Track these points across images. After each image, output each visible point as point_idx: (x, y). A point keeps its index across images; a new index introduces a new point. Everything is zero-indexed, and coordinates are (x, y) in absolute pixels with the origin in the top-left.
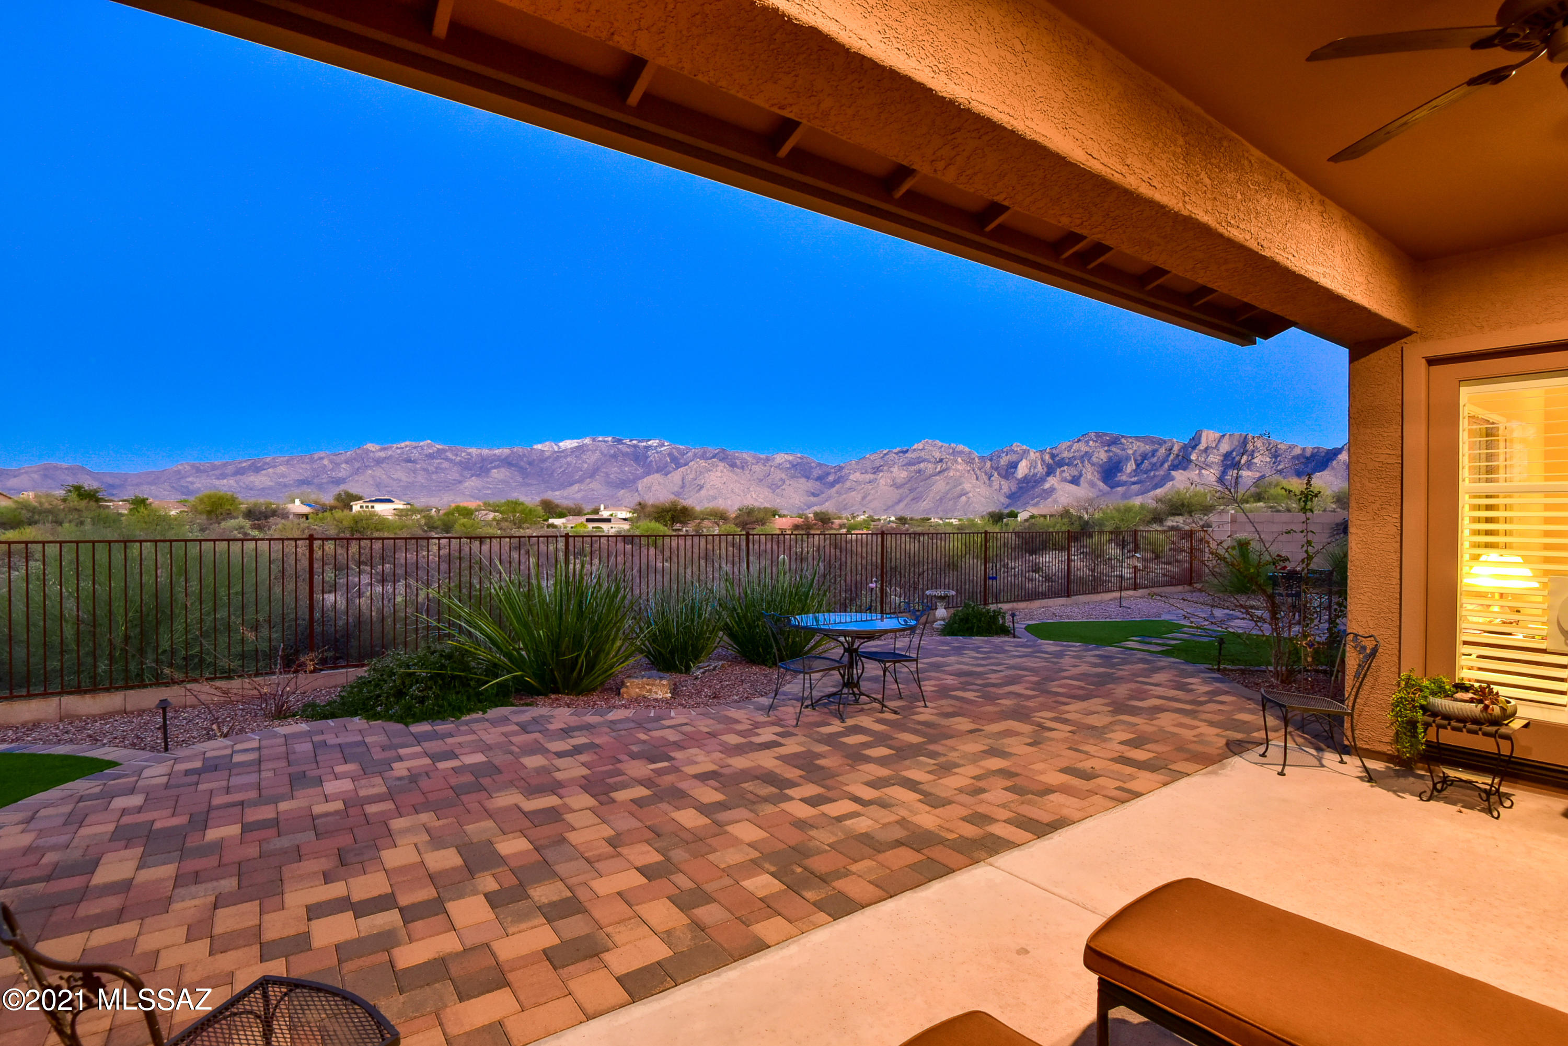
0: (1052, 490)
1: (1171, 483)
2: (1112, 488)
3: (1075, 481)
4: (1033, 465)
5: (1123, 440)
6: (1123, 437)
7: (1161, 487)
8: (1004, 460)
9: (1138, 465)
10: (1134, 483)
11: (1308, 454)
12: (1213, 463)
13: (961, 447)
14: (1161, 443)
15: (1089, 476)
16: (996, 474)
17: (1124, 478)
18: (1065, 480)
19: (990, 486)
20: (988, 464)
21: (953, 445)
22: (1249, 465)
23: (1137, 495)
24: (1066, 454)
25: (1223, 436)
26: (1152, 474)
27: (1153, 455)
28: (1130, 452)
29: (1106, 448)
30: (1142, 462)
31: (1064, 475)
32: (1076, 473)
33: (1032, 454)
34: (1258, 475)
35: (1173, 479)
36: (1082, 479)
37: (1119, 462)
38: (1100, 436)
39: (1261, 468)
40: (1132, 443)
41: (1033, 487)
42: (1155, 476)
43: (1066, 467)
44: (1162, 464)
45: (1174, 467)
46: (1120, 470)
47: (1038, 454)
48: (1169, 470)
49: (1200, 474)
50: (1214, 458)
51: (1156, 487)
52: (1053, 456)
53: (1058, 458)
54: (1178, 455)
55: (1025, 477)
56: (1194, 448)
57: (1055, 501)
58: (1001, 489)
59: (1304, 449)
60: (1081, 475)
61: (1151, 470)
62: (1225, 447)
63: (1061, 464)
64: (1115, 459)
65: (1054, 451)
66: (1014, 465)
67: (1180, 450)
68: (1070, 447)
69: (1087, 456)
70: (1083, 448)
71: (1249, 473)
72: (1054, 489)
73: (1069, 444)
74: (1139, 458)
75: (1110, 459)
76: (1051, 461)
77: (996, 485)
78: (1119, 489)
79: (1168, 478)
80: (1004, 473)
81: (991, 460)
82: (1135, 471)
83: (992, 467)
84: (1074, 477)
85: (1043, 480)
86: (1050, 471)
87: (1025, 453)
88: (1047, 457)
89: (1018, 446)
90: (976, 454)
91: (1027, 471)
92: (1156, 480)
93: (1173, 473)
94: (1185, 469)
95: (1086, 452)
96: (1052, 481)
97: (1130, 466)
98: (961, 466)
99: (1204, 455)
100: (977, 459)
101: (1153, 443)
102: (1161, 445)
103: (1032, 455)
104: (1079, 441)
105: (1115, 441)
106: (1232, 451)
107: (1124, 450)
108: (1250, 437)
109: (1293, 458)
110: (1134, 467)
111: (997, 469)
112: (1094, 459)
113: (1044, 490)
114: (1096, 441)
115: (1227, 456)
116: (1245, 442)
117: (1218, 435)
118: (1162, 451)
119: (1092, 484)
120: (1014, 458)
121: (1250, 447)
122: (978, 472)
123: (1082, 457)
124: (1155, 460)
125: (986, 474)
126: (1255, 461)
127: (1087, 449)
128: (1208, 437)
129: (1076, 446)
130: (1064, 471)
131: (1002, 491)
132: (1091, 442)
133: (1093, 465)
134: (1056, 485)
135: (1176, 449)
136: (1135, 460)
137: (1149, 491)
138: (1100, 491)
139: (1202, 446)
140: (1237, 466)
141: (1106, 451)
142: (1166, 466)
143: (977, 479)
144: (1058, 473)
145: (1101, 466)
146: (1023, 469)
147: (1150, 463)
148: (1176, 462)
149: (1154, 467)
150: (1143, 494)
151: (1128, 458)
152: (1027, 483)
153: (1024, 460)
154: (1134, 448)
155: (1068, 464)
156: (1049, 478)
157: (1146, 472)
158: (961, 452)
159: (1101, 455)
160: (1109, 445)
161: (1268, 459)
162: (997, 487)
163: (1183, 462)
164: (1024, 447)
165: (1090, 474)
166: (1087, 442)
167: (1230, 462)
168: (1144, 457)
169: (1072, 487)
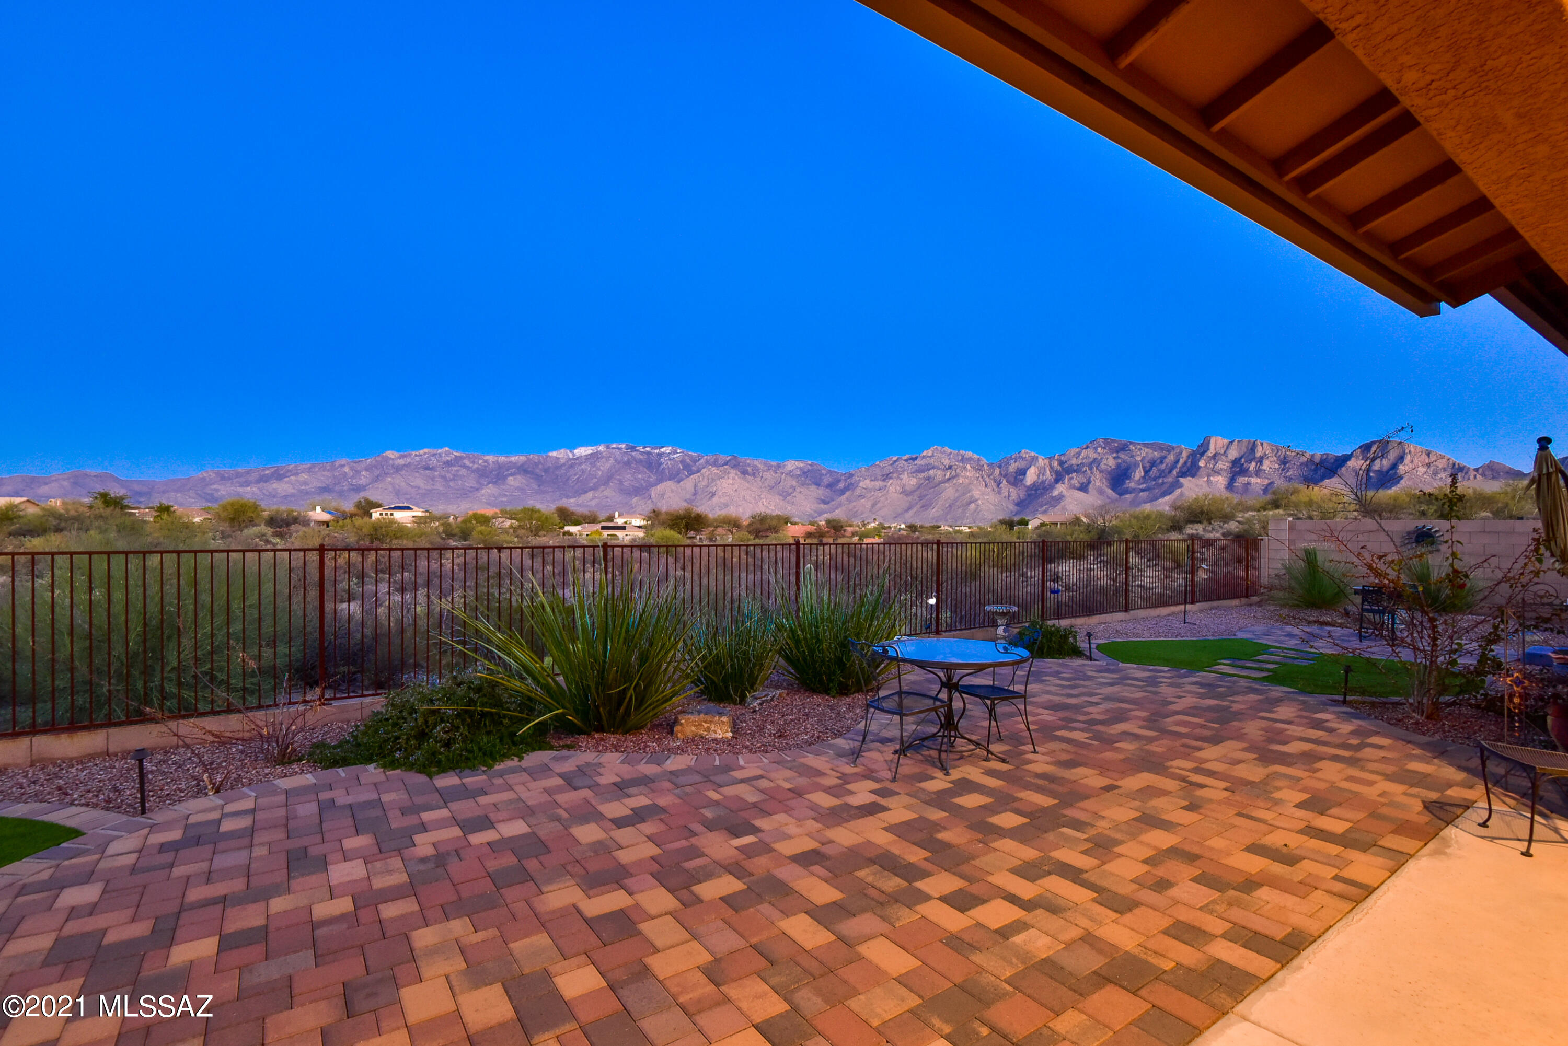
0: (1061, 497)
1: (1179, 490)
2: (1121, 494)
3: (1083, 488)
4: (1041, 472)
5: (1131, 447)
6: (1131, 443)
7: (1170, 494)
8: (1013, 467)
9: (1146, 472)
10: (1142, 490)
11: (1317, 459)
12: (1221, 469)
13: (969, 454)
14: (1170, 449)
15: (1098, 483)
16: (1004, 481)
17: (1132, 485)
18: (1074, 487)
19: (999, 493)
20: (997, 471)
21: (961, 452)
22: (1258, 473)
23: (1145, 502)
24: (1074, 461)
25: (1232, 442)
26: (1160, 481)
27: (1161, 462)
28: (1139, 458)
29: (1114, 455)
30: (1150, 470)
31: (1073, 482)
32: (1085, 480)
33: (1040, 460)
34: (1266, 482)
35: (1181, 486)
36: (1091, 486)
37: (1128, 469)
38: (1108, 443)
39: (1269, 474)
40: (1140, 449)
41: (1042, 494)
42: (1163, 483)
43: (1074, 474)
44: (1170, 472)
45: (1183, 474)
46: (1129, 478)
47: (1046, 461)
48: (1178, 477)
49: (1208, 481)
50: (1223, 465)
51: (1164, 495)
52: (1061, 463)
53: (1066, 465)
54: (1185, 463)
55: (1034, 484)
56: (1202, 454)
57: (1064, 509)
58: (1009, 496)
59: (1312, 456)
60: (1089, 482)
61: (1159, 477)
62: (1233, 454)
63: (1069, 470)
64: (1124, 466)
65: (1062, 458)
66: (1022, 472)
67: (1188, 457)
68: (1079, 454)
69: (1095, 462)
70: (1092, 454)
71: (1258, 480)
72: (1063, 496)
73: (1077, 450)
74: (1148, 465)
75: (1118, 466)
76: (1059, 468)
77: (1005, 493)
78: (1127, 496)
79: (1176, 485)
80: (1012, 480)
81: (1000, 467)
82: (1144, 477)
83: (1001, 474)
84: (1082, 484)
85: (1052, 487)
86: (1059, 478)
87: (1034, 460)
88: (1055, 464)
89: (1027, 453)
90: (984, 461)
91: (1035, 478)
92: (1166, 486)
93: (1182, 480)
94: (1193, 476)
95: (1095, 459)
96: (1060, 489)
97: (1139, 473)
98: (969, 473)
99: (1212, 462)
100: (985, 466)
101: (1162, 449)
102: (1169, 451)
103: (1041, 462)
104: (1087, 448)
105: (1123, 448)
106: (1241, 458)
107: (1132, 456)
108: (1258, 443)
109: (1302, 464)
110: (1143, 474)
111: (1005, 476)
112: (1103, 466)
113: (1052, 497)
114: (1104, 448)
115: (1236, 462)
116: (1253, 448)
117: (1226, 441)
118: (1171, 458)
119: (1101, 492)
120: (1021, 464)
121: (1259, 452)
122: (987, 479)
123: (1091, 463)
124: (1163, 466)
125: (995, 481)
126: (1264, 467)
127: (1095, 456)
128: (1217, 443)
129: (1084, 453)
130: (1072, 478)
131: (1011, 499)
132: (1099, 449)
133: (1101, 472)
134: (1065, 492)
135: (1184, 455)
136: (1144, 467)
137: (1157, 499)
138: (1108, 498)
139: (1211, 453)
140: (1244, 472)
141: (1115, 458)
142: (1174, 472)
143: (986, 486)
144: (1066, 480)
145: (1109, 473)
146: (1031, 476)
147: (1159, 470)
148: (1185, 469)
149: (1162, 474)
150: (1151, 501)
151: (1136, 465)
152: (1036, 490)
153: (1033, 467)
154: (1142, 454)
155: (1075, 471)
156: (1057, 486)
157: (1155, 479)
158: (970, 459)
159: (1110, 462)
160: (1117, 452)
161: (1277, 466)
162: (1006, 494)
163: (1191, 470)
164: (1033, 454)
165: (1098, 481)
166: (1096, 449)
167: (1238, 469)
168: (1153, 463)
169: (1080, 495)
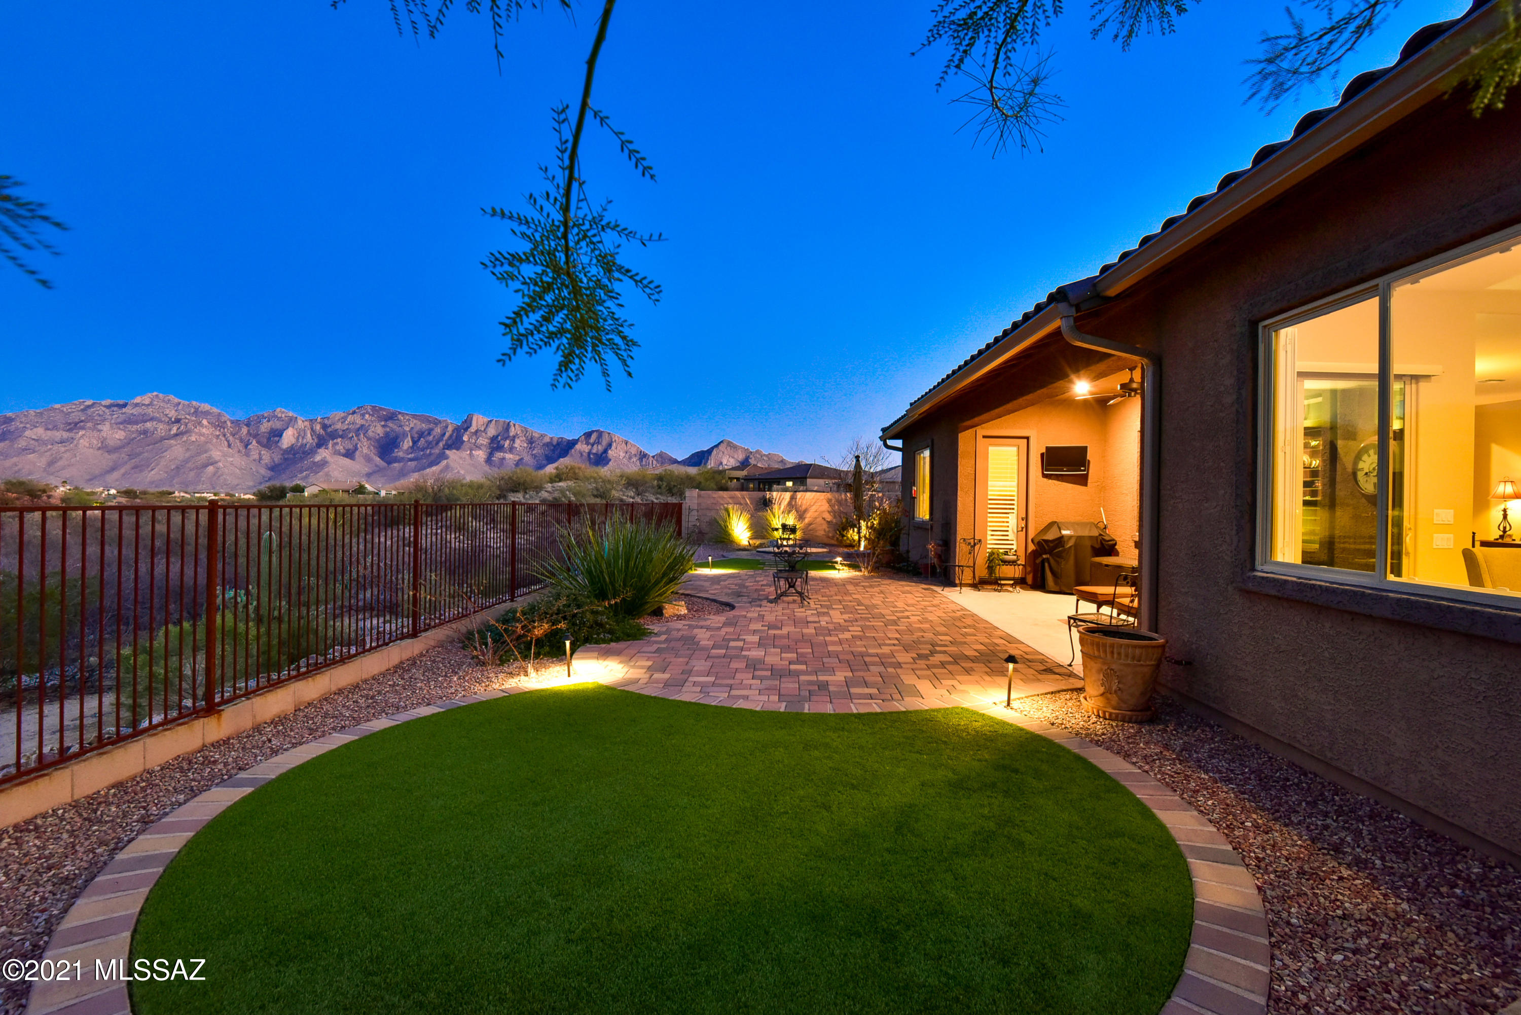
0: (324, 463)
1: (445, 462)
2: (389, 463)
3: (350, 454)
4: (301, 434)
5: (400, 416)
6: (400, 413)
7: (438, 464)
8: (265, 427)
9: (415, 442)
10: (411, 460)
11: (555, 443)
12: (482, 445)
13: (206, 407)
14: (437, 422)
15: (365, 451)
16: (254, 442)
17: (401, 454)
18: (339, 453)
19: (247, 455)
20: (244, 430)
21: (194, 403)
22: (511, 449)
23: (414, 472)
24: (339, 426)
25: (491, 421)
26: (428, 452)
27: (429, 434)
28: (407, 429)
29: (383, 423)
30: (419, 439)
31: (337, 448)
32: (351, 447)
33: (300, 422)
34: (517, 458)
35: (447, 458)
36: (357, 453)
37: (397, 437)
38: (378, 411)
39: (520, 451)
40: (409, 420)
41: (302, 459)
42: (430, 454)
43: (339, 440)
44: (437, 443)
45: (448, 447)
46: (397, 446)
47: (307, 423)
48: (444, 449)
49: (471, 455)
50: (483, 441)
51: (431, 464)
52: (325, 427)
53: (329, 430)
54: (451, 436)
55: (292, 448)
56: (466, 429)
57: (327, 475)
58: (260, 459)
59: (551, 438)
60: (356, 449)
61: (427, 448)
62: (492, 432)
63: (333, 435)
64: (392, 435)
65: (326, 421)
66: (278, 434)
67: (453, 431)
68: (345, 418)
69: (361, 429)
70: (359, 421)
71: (511, 456)
72: (327, 462)
73: (343, 415)
74: (416, 436)
75: (387, 434)
76: (322, 432)
77: (255, 455)
78: (396, 465)
79: (442, 456)
80: (265, 441)
81: (248, 425)
82: (412, 447)
83: (249, 433)
84: (348, 450)
85: (312, 452)
86: (321, 442)
87: (291, 421)
88: (318, 427)
89: (283, 412)
90: (227, 417)
91: (293, 441)
92: (432, 458)
93: (447, 452)
94: (458, 449)
95: (362, 426)
96: (323, 454)
97: (407, 443)
98: (206, 429)
99: (474, 437)
100: (229, 423)
101: (430, 422)
102: (436, 424)
103: (300, 424)
104: (354, 413)
105: (391, 417)
106: (497, 437)
107: (401, 426)
108: (511, 424)
109: (544, 445)
110: (411, 444)
111: (255, 436)
112: (370, 433)
113: (314, 463)
114: (373, 415)
115: (493, 439)
116: (507, 427)
117: (486, 420)
118: (438, 430)
119: (368, 459)
120: (278, 425)
121: (512, 432)
122: (231, 438)
123: (358, 430)
124: (431, 438)
125: (241, 440)
126: (516, 445)
127: (363, 422)
128: (478, 421)
129: (350, 418)
130: (337, 444)
131: (263, 462)
132: (367, 416)
133: (369, 439)
134: (329, 458)
135: (450, 429)
136: (412, 438)
137: (425, 469)
138: (376, 466)
139: (473, 429)
140: (500, 448)
141: (383, 426)
142: (441, 445)
143: (229, 446)
144: (330, 445)
145: (378, 441)
146: (288, 438)
147: (426, 442)
148: (450, 442)
149: (429, 445)
150: (419, 471)
151: (405, 435)
152: (294, 454)
153: (290, 429)
154: (411, 425)
155: (342, 437)
156: (320, 450)
157: (423, 450)
158: (206, 414)
159: (378, 430)
160: (386, 420)
161: (526, 445)
162: (256, 457)
163: (456, 443)
164: (291, 414)
165: (365, 448)
166: (363, 415)
167: (495, 445)
168: (421, 434)
169: (347, 461)
